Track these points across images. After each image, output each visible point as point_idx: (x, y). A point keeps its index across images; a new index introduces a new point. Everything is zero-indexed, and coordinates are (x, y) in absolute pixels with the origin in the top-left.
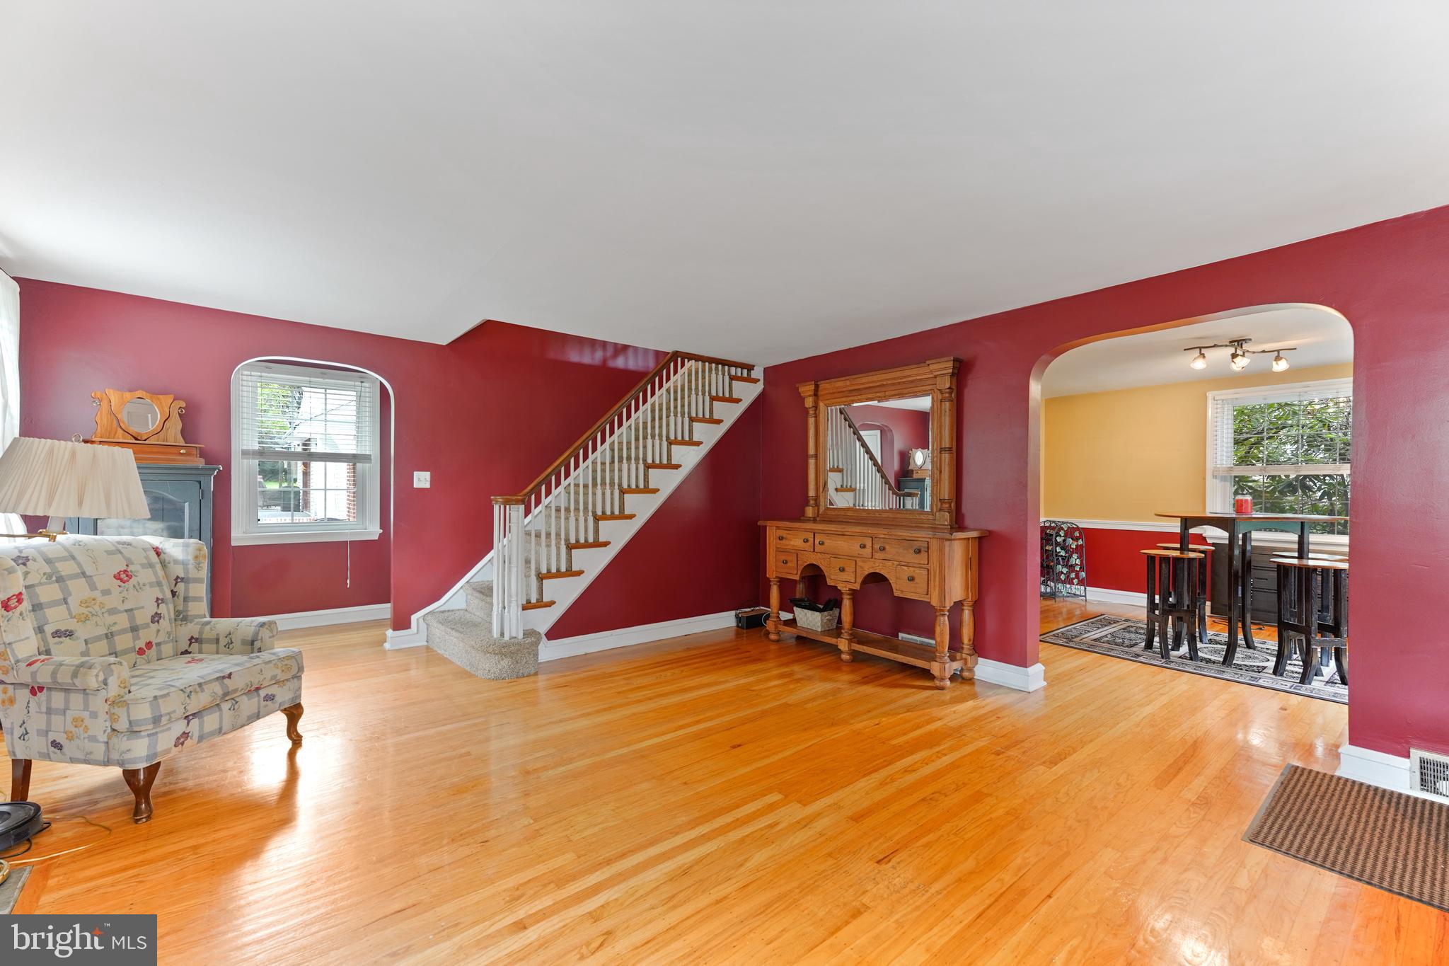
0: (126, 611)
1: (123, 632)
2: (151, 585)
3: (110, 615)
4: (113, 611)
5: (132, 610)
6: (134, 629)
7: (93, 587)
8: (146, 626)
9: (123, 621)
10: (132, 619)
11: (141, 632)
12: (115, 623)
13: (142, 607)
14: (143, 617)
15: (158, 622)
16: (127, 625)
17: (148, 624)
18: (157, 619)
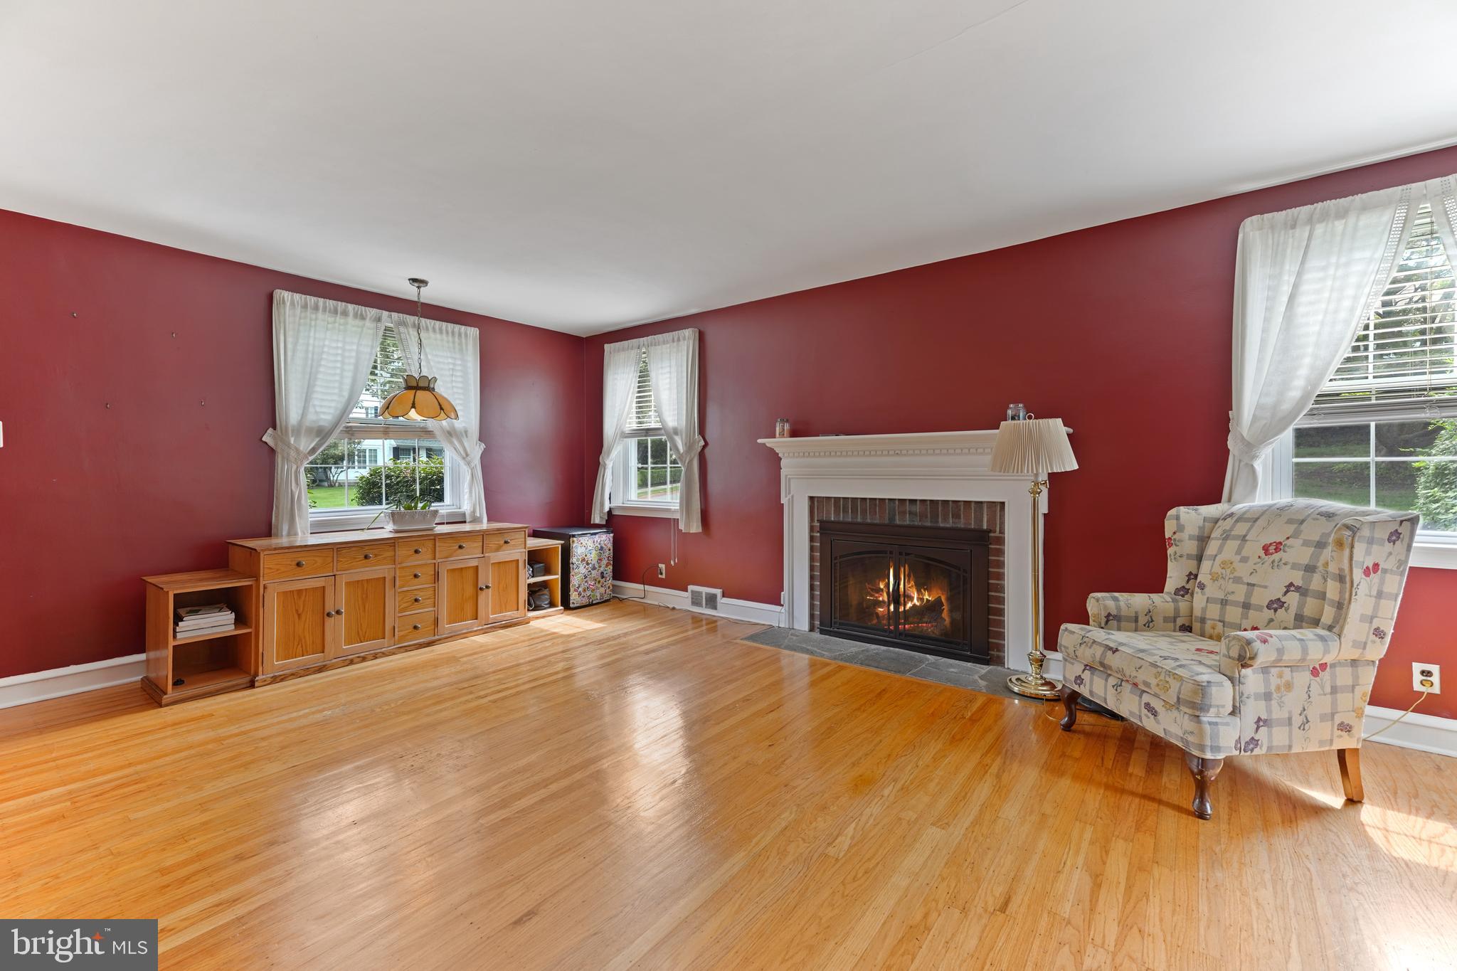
0: (1248, 584)
1: (1235, 604)
2: (1295, 566)
3: (1233, 583)
4: (1238, 580)
5: (1254, 585)
6: (1246, 606)
7: (1238, 552)
8: (1259, 609)
9: (1240, 593)
10: (1249, 594)
11: (1252, 613)
12: (1233, 592)
13: (1266, 587)
14: (1261, 597)
15: (1276, 610)
16: (1242, 599)
17: (1263, 606)
18: (1275, 606)
